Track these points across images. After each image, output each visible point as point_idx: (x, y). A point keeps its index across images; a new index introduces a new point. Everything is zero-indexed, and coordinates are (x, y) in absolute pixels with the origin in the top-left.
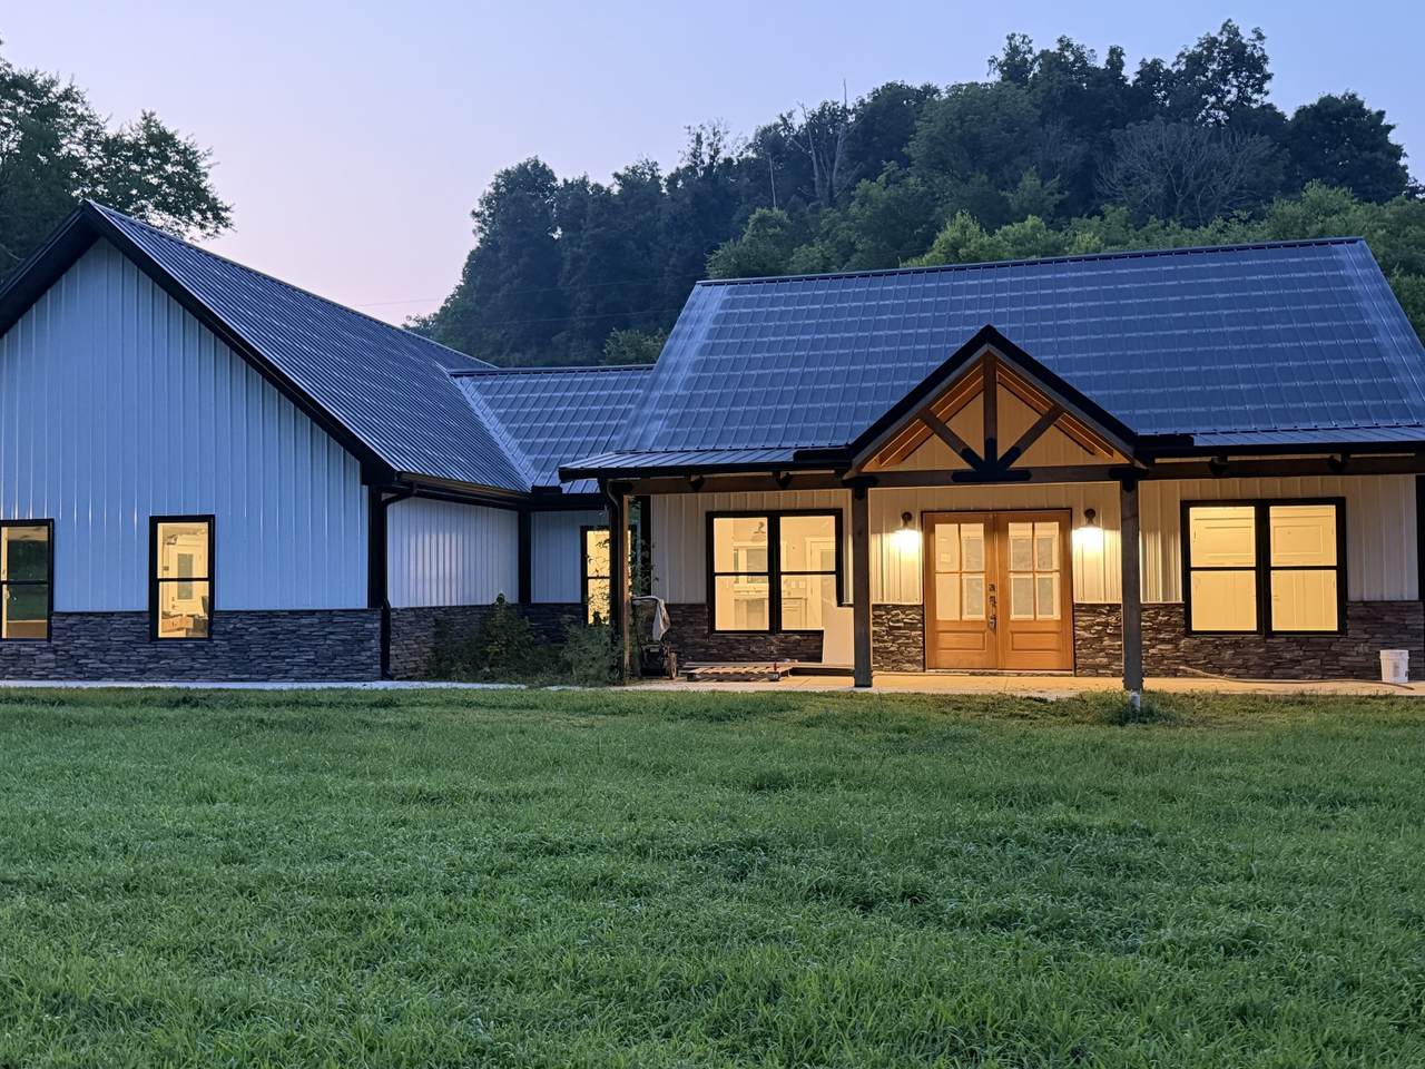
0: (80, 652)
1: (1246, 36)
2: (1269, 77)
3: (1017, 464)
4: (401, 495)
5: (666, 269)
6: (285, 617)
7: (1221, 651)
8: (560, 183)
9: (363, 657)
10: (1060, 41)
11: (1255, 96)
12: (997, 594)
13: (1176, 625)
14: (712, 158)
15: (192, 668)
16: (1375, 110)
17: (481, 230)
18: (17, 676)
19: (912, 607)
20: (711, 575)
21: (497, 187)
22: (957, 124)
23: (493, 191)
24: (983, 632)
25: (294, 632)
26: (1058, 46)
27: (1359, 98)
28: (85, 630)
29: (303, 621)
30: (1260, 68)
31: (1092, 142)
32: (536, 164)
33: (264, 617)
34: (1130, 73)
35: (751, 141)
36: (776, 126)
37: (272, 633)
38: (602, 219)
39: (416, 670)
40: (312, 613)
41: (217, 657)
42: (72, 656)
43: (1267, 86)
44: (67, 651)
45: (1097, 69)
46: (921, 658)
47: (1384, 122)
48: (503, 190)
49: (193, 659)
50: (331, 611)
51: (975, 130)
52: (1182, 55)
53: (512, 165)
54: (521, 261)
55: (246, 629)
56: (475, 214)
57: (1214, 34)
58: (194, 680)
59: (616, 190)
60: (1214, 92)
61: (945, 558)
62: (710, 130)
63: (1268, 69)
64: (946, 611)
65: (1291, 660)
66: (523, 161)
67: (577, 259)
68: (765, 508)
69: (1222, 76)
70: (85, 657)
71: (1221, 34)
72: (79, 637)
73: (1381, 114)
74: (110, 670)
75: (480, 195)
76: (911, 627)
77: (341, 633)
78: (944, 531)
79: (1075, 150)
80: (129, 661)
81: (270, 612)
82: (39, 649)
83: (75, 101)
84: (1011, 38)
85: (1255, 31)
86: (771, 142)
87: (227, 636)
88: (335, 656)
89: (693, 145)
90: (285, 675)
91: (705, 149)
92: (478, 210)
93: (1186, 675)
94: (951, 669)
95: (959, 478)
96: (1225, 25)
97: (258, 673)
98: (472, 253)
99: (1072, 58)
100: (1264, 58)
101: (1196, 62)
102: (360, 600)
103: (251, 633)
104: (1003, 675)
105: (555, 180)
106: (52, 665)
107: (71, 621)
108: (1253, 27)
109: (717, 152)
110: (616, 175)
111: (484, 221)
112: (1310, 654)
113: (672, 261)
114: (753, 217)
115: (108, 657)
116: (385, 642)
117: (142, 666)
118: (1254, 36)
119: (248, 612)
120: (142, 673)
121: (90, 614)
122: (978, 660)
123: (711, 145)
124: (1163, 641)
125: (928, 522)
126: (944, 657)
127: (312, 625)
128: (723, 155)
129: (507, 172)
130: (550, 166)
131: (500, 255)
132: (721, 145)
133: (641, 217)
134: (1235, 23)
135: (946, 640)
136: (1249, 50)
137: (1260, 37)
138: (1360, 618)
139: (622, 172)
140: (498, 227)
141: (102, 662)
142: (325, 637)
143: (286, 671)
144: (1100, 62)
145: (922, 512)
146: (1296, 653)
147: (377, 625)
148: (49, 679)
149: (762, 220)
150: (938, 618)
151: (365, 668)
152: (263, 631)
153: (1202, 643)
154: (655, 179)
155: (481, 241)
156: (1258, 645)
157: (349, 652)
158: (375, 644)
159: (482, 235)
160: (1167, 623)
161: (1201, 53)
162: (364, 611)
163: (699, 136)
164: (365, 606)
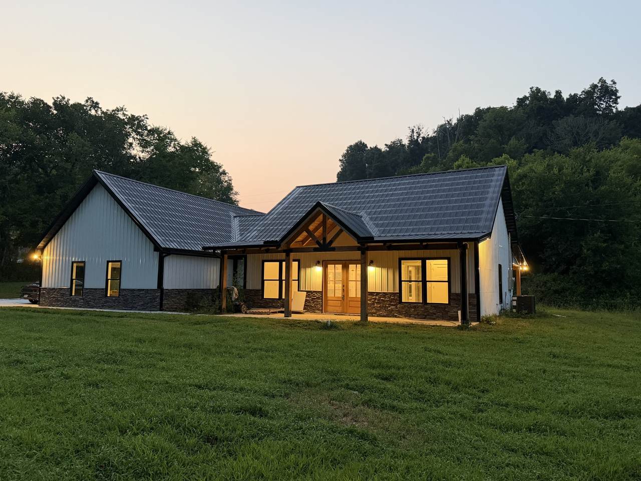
0: (89, 300)
1: (609, 82)
2: (619, 97)
3: (333, 245)
4: (168, 254)
7: (409, 310)
8: (369, 148)
9: (155, 304)
11: (613, 105)
12: (345, 288)
13: (396, 300)
14: (418, 137)
17: (342, 165)
18: (74, 306)
19: (319, 292)
20: (263, 281)
21: (347, 151)
22: (493, 121)
23: (346, 152)
24: (341, 301)
25: (139, 295)
28: (90, 293)
29: (141, 292)
30: (616, 95)
32: (361, 142)
33: (132, 291)
35: (436, 130)
36: (445, 124)
37: (133, 296)
40: (143, 290)
41: (120, 303)
42: (87, 301)
43: (618, 101)
44: (86, 299)
45: (551, 99)
46: (321, 309)
48: (350, 152)
49: (115, 303)
50: (148, 289)
52: (583, 91)
53: (353, 143)
55: (127, 294)
56: (340, 160)
57: (596, 83)
58: (114, 309)
61: (330, 276)
62: (417, 127)
63: (618, 95)
64: (330, 294)
65: (431, 313)
66: (357, 142)
68: (278, 259)
71: (599, 83)
72: (89, 296)
74: (96, 305)
75: (342, 154)
76: (318, 298)
77: (150, 296)
78: (331, 267)
80: (100, 303)
81: (133, 289)
82: (80, 299)
83: (171, 135)
85: (612, 81)
86: (443, 130)
87: (123, 296)
88: (148, 303)
89: (411, 133)
90: (136, 309)
91: (415, 134)
92: (341, 159)
93: (396, 317)
94: (331, 313)
95: (315, 250)
96: (600, 80)
97: (129, 307)
98: (338, 173)
100: (617, 91)
101: (589, 94)
102: (155, 286)
103: (129, 296)
104: (345, 315)
105: (367, 147)
107: (87, 291)
108: (611, 80)
109: (419, 135)
110: (386, 145)
111: (343, 162)
112: (439, 311)
115: (95, 302)
116: (161, 300)
117: (103, 305)
118: (612, 83)
119: (128, 289)
120: (103, 307)
121: (92, 289)
122: (339, 309)
123: (417, 133)
124: (393, 305)
125: (325, 264)
126: (329, 309)
127: (143, 293)
128: (422, 135)
129: (351, 146)
130: (365, 143)
131: (347, 173)
132: (421, 132)
134: (604, 78)
135: (330, 303)
136: (610, 88)
137: (615, 83)
138: (454, 299)
139: (388, 143)
140: (347, 164)
142: (146, 297)
143: (136, 307)
144: (552, 96)
145: (323, 261)
146: (434, 311)
147: (160, 294)
150: (328, 296)
151: (156, 307)
152: (131, 295)
153: (405, 306)
155: (342, 169)
156: (421, 308)
157: (151, 302)
158: (158, 300)
159: (342, 167)
160: (393, 299)
161: (591, 90)
162: (156, 290)
163: (413, 130)
164: (156, 288)
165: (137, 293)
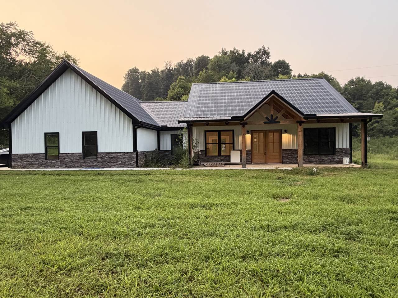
0: (66, 162)
1: (266, 49)
4: (139, 127)
5: (161, 88)
6: (114, 154)
8: (140, 72)
9: (132, 163)
10: (234, 48)
11: (268, 59)
12: (266, 147)
15: (93, 165)
16: (287, 63)
17: (125, 80)
18: (51, 167)
19: (249, 150)
20: (206, 144)
23: (127, 73)
24: (263, 155)
25: (116, 157)
26: (234, 49)
27: (285, 60)
28: (68, 157)
29: (118, 155)
31: (240, 67)
32: (136, 68)
33: (109, 154)
34: (246, 54)
35: (176, 65)
36: (180, 62)
37: (111, 157)
38: (149, 78)
39: (142, 165)
40: (120, 153)
41: (99, 163)
42: (64, 163)
43: (269, 58)
44: (63, 162)
45: (240, 54)
47: (289, 65)
48: (129, 72)
49: (93, 163)
50: (124, 152)
51: (220, 63)
52: (255, 51)
54: (133, 86)
55: (105, 157)
56: (124, 77)
58: (93, 168)
59: (151, 73)
60: (261, 58)
61: (255, 140)
62: (169, 62)
63: (270, 55)
66: (133, 67)
67: (144, 86)
68: (218, 130)
69: (262, 55)
70: (68, 163)
71: (262, 48)
72: (66, 159)
73: (288, 63)
74: (74, 166)
75: (125, 74)
76: (249, 154)
77: (127, 157)
78: (255, 135)
79: (237, 68)
80: (78, 164)
81: (111, 153)
82: (57, 161)
83: (50, 48)
84: (222, 48)
85: (268, 48)
86: (180, 65)
87: (101, 158)
88: (126, 162)
89: (166, 65)
90: (114, 167)
91: (168, 66)
94: (257, 163)
95: (265, 123)
96: (263, 46)
97: (108, 166)
98: (124, 84)
99: (236, 52)
100: (269, 53)
101: (258, 53)
102: (131, 150)
103: (106, 157)
104: (268, 164)
106: (60, 165)
107: (64, 155)
110: (151, 70)
111: (126, 78)
112: (328, 159)
113: (162, 86)
114: (179, 78)
115: (73, 163)
116: (137, 159)
117: (81, 165)
119: (105, 153)
120: (81, 166)
121: (68, 153)
123: (169, 65)
125: (252, 133)
126: (255, 161)
127: (120, 155)
128: (171, 67)
129: (130, 69)
130: (138, 68)
131: (129, 85)
132: (171, 65)
133: (156, 78)
135: (255, 157)
136: (267, 51)
138: (338, 151)
139: (152, 70)
140: (129, 80)
141: (72, 164)
142: (123, 158)
143: (115, 166)
144: (241, 53)
145: (251, 131)
147: (135, 155)
148: (59, 168)
149: (180, 79)
150: (254, 152)
151: (133, 165)
152: (109, 157)
154: (158, 71)
155: (125, 82)
157: (128, 161)
158: (135, 159)
161: (258, 52)
162: (132, 152)
163: (167, 63)
164: (132, 151)
165: (115, 155)
